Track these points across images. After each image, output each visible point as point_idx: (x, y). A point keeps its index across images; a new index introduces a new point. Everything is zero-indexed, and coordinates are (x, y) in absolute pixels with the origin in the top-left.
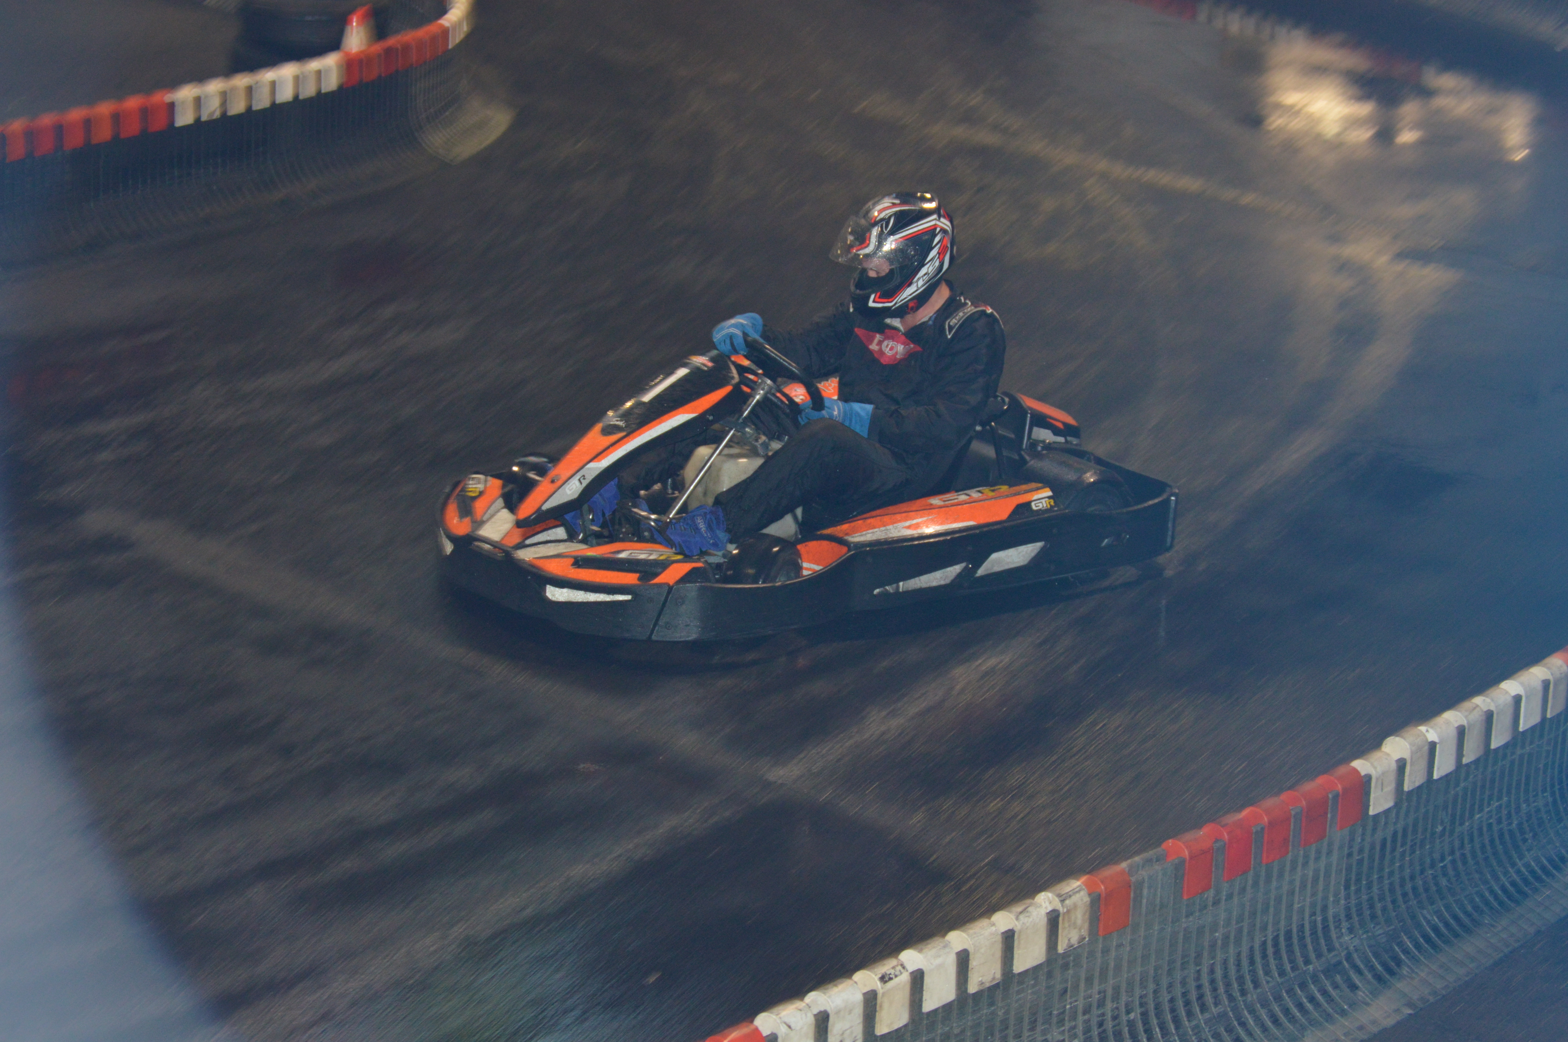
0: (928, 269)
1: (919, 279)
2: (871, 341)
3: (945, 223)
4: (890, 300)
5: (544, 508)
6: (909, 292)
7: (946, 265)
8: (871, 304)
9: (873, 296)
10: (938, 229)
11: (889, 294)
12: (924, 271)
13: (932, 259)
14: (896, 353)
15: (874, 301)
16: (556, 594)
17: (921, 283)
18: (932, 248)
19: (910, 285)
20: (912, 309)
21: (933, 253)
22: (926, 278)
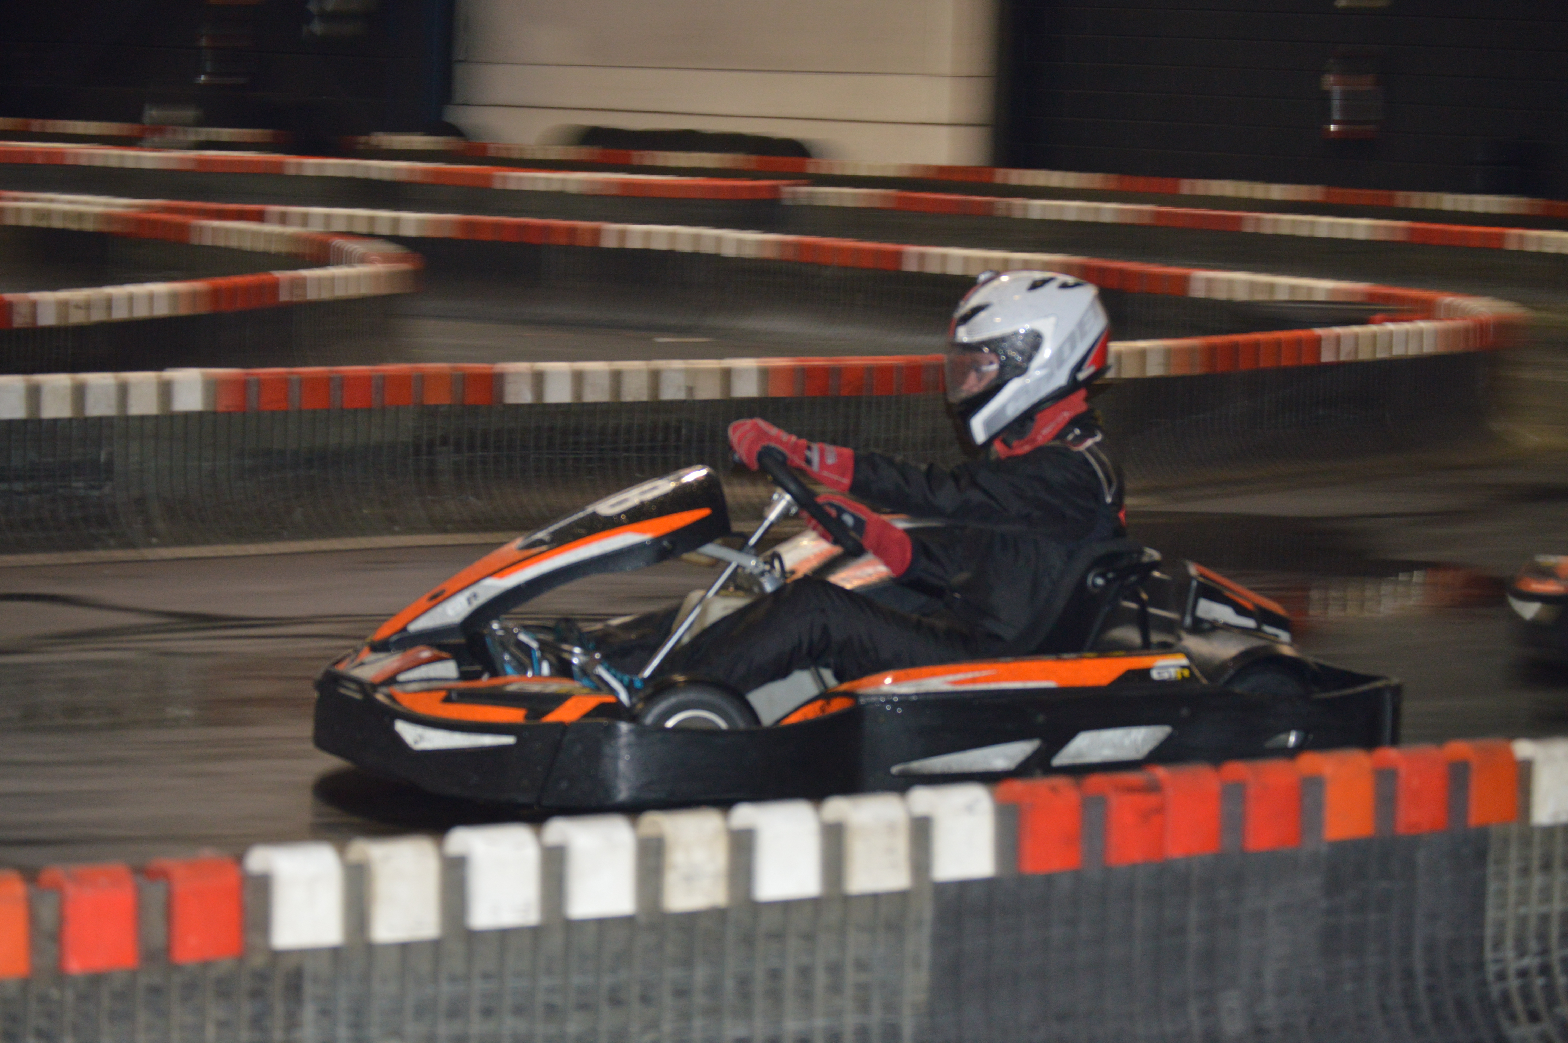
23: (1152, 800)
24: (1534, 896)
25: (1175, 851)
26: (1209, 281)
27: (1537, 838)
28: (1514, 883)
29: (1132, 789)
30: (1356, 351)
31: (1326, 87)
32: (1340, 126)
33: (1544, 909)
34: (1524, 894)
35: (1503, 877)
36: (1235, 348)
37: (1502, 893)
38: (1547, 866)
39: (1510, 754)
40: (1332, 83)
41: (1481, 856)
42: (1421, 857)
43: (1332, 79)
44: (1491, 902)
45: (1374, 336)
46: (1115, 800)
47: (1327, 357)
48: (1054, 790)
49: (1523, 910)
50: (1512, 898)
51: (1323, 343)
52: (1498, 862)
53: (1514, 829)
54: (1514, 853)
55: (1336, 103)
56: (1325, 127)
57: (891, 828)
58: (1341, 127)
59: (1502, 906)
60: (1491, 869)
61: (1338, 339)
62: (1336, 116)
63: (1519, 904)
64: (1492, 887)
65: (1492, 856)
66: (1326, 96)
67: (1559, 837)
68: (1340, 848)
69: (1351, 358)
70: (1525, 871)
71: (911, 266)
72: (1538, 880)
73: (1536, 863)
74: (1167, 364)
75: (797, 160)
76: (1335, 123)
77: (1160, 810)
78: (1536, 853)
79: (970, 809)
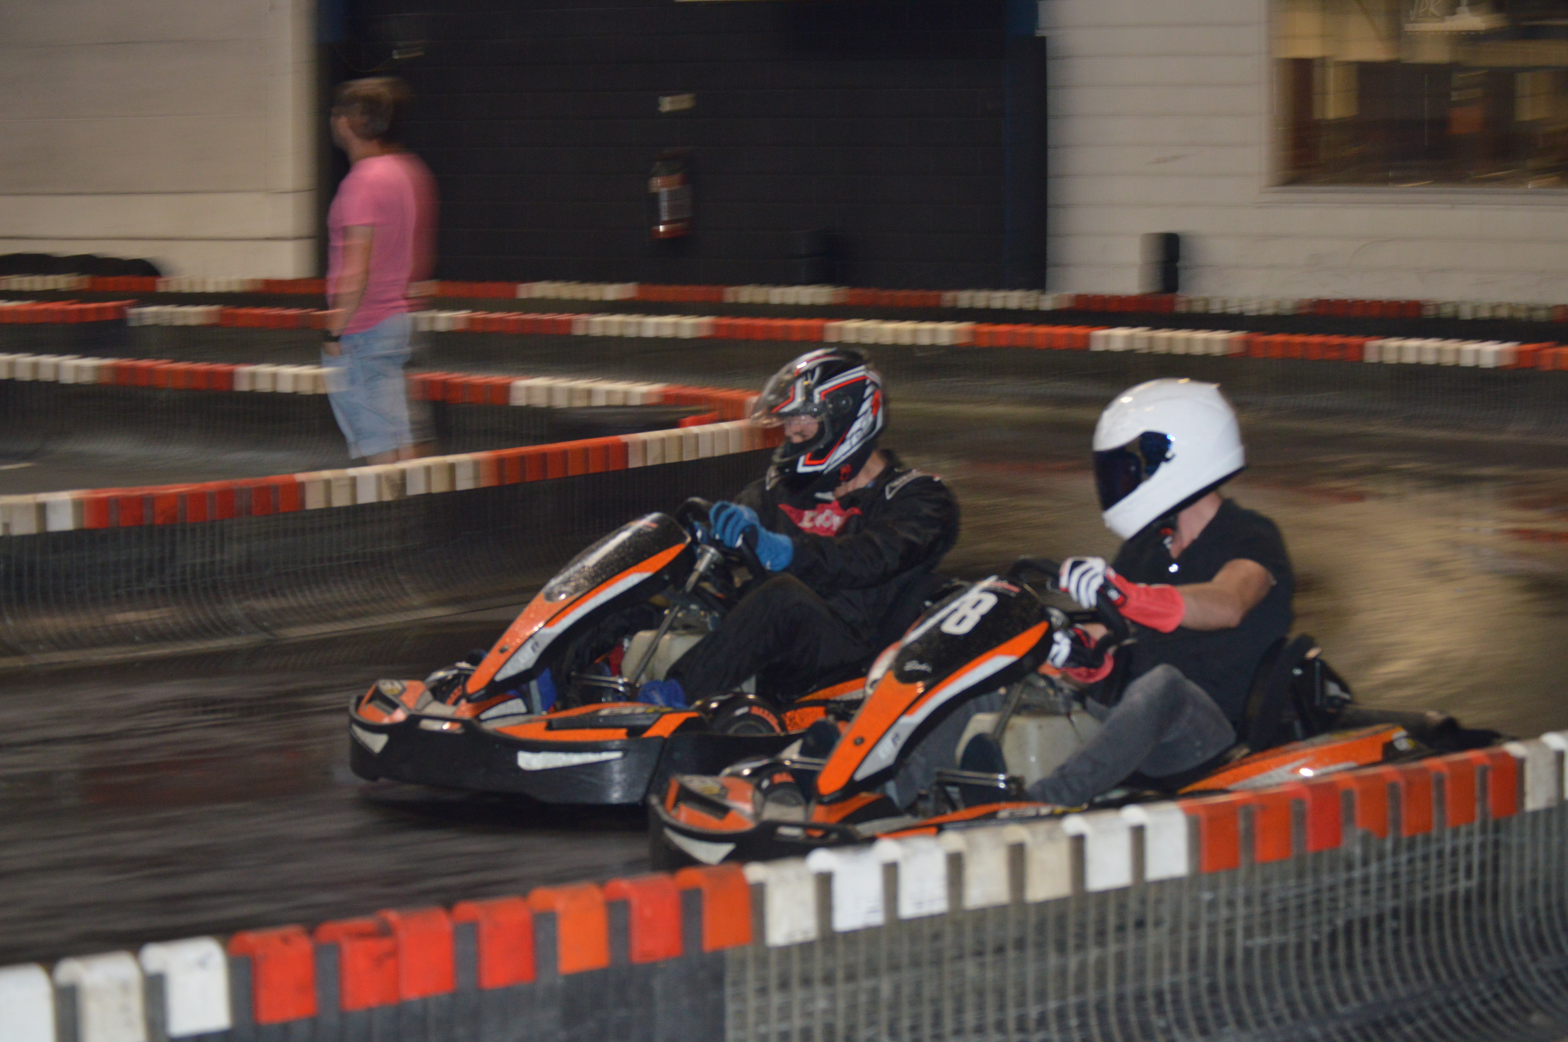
0: (860, 425)
1: (852, 435)
2: (801, 519)
3: (873, 376)
4: (822, 461)
5: (499, 677)
6: (843, 451)
7: (879, 424)
8: (801, 469)
9: (802, 459)
10: (868, 382)
11: (821, 455)
12: (857, 425)
13: (865, 413)
14: (832, 526)
15: (805, 465)
16: (528, 761)
17: (855, 440)
18: (864, 400)
19: (843, 441)
20: (845, 475)
21: (866, 406)
22: (860, 434)
23: (384, 945)
24: (774, 1014)
25: (411, 994)
26: (529, 389)
27: (773, 958)
28: (753, 1003)
29: (362, 935)
30: (663, 456)
31: (654, 190)
32: (668, 225)
33: (784, 1026)
34: (763, 1015)
35: (741, 997)
36: (543, 457)
37: (741, 1014)
38: (784, 985)
39: (742, 878)
40: (660, 185)
41: (718, 980)
42: (657, 984)
43: (659, 181)
44: (730, 1023)
45: (681, 438)
46: (347, 947)
47: (635, 462)
48: (285, 940)
49: (763, 1029)
50: (751, 1018)
51: (630, 449)
52: (735, 984)
53: (750, 951)
54: (751, 974)
55: (664, 204)
56: (655, 228)
57: (124, 987)
58: (670, 226)
59: (742, 1026)
60: (729, 991)
61: (645, 443)
62: (665, 218)
63: (757, 1024)
64: (731, 1008)
65: (729, 977)
66: (654, 198)
67: (796, 957)
68: (577, 980)
69: (659, 462)
70: (763, 991)
71: (243, 386)
72: (776, 999)
73: (773, 982)
74: (476, 477)
75: (147, 279)
76: (664, 223)
77: (394, 953)
78: (773, 973)
79: (202, 964)
